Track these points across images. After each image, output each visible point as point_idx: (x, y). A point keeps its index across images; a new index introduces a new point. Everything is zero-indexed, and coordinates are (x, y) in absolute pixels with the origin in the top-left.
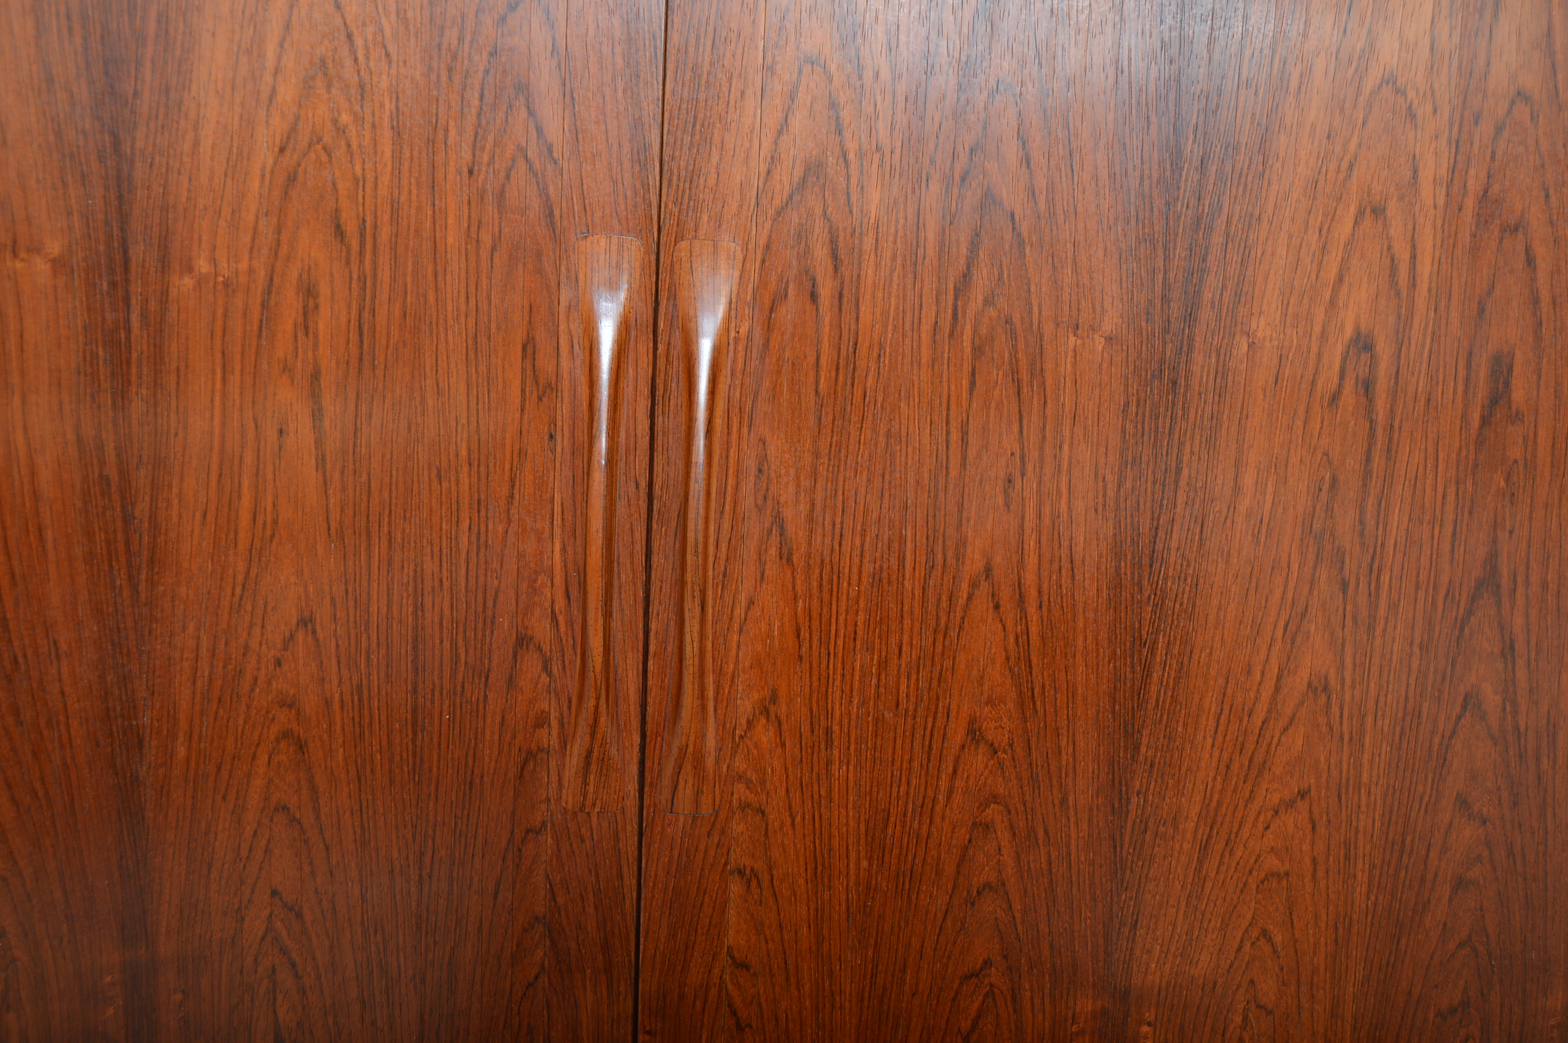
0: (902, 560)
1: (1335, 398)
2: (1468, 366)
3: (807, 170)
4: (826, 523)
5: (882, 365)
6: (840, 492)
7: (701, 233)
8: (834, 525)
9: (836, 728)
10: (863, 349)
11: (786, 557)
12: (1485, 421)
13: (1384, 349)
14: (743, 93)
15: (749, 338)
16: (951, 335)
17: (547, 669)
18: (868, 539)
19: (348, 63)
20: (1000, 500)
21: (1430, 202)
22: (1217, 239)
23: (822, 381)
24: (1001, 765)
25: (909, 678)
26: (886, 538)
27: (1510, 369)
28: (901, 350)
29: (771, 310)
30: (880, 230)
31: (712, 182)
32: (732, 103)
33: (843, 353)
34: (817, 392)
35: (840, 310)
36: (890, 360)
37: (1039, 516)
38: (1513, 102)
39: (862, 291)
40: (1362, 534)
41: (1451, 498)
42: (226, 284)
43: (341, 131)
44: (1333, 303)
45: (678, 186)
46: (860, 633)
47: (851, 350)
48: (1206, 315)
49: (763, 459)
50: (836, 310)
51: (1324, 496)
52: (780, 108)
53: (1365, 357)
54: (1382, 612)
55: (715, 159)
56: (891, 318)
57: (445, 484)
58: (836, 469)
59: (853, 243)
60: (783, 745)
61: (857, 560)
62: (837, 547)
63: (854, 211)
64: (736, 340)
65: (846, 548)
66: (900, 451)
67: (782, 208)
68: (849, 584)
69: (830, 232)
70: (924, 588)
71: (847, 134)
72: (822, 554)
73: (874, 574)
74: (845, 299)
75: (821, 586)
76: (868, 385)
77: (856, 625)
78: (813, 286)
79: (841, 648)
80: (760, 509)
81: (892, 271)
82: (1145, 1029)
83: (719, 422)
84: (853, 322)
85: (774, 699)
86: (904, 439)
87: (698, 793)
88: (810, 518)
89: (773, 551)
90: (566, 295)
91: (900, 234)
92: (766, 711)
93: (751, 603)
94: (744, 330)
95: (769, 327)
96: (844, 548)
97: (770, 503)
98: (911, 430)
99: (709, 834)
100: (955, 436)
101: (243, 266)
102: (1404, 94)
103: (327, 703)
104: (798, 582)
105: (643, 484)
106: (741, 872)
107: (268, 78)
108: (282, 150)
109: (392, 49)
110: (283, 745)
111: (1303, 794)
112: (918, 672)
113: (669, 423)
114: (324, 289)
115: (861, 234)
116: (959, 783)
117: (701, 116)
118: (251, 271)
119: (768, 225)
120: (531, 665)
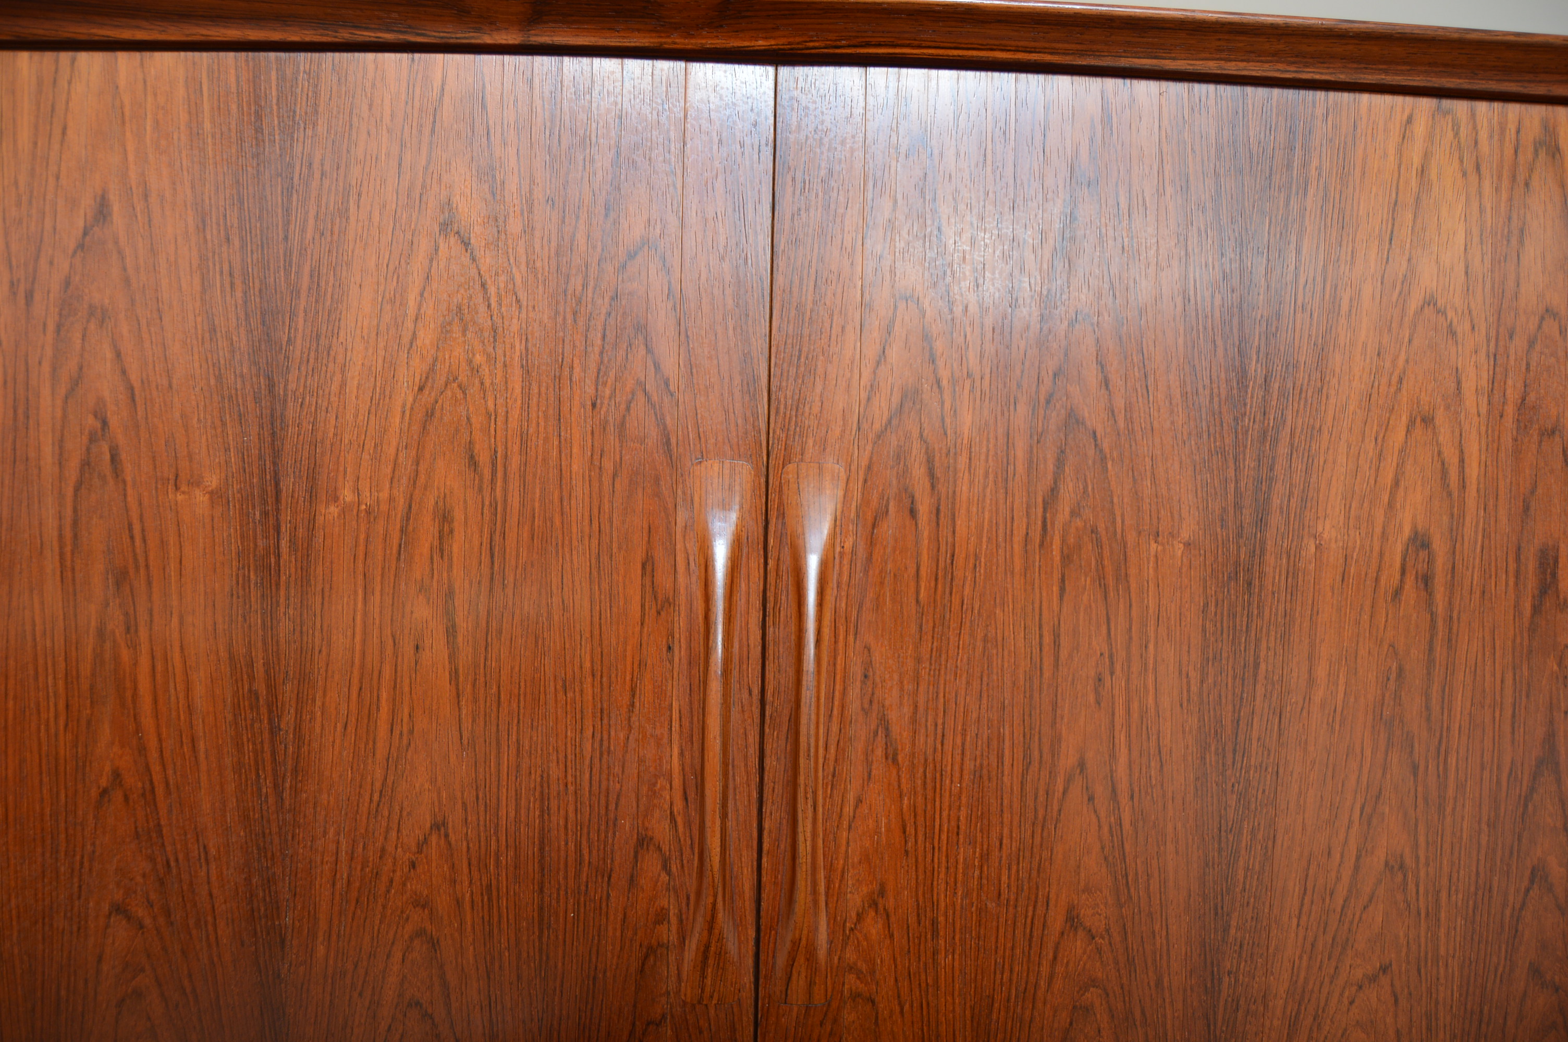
0: (1000, 758)
1: (1397, 593)
2: (1518, 559)
3: (904, 396)
4: (929, 724)
5: (978, 574)
6: (941, 695)
7: (807, 456)
8: (936, 725)
9: (941, 919)
10: (960, 560)
11: (892, 757)
12: (1536, 610)
13: (1440, 546)
14: (843, 328)
15: (853, 552)
16: (1042, 545)
17: (666, 867)
18: (968, 738)
19: (482, 309)
20: (1091, 698)
21: (1474, 411)
22: (1283, 449)
23: (922, 591)
24: (1099, 950)
25: (1009, 869)
26: (985, 737)
27: (1555, 561)
28: (995, 560)
29: (874, 526)
30: (973, 449)
31: (816, 409)
32: (834, 337)
33: (942, 565)
34: (917, 601)
35: (938, 524)
36: (986, 569)
37: (1128, 712)
38: (1542, 318)
39: (957, 506)
40: (1428, 719)
41: (1509, 682)
42: (368, 512)
43: (475, 370)
44: (1391, 505)
45: (785, 413)
46: (963, 827)
47: (949, 561)
48: (1275, 520)
49: (868, 665)
50: (934, 524)
51: (1392, 685)
52: (878, 341)
53: (1423, 554)
54: (1451, 792)
55: (819, 388)
56: (985, 531)
57: (570, 695)
58: (937, 673)
59: (948, 462)
60: (891, 936)
61: (958, 758)
62: (939, 746)
63: (949, 432)
64: (842, 554)
65: (948, 747)
66: (997, 654)
67: (882, 432)
68: (952, 781)
69: (927, 453)
70: (1022, 783)
71: (940, 363)
72: (925, 753)
73: (975, 771)
74: (942, 515)
75: (925, 783)
76: (966, 593)
77: (958, 820)
78: (912, 503)
79: (945, 842)
80: (866, 712)
81: (985, 488)
83: (826, 631)
84: (950, 535)
85: (882, 892)
86: (1000, 643)
87: (811, 984)
88: (914, 720)
89: (879, 752)
90: (682, 516)
91: (991, 453)
92: (874, 904)
93: (859, 801)
94: (848, 545)
95: (871, 542)
96: (946, 747)
97: (875, 706)
98: (1006, 634)
99: (821, 1024)
100: (1047, 639)
101: (384, 495)
102: (1444, 313)
103: (459, 903)
104: (903, 781)
105: (756, 691)
107: (409, 324)
108: (421, 389)
109: (522, 296)
110: (417, 942)
111: (1385, 969)
112: (1018, 863)
113: (780, 633)
114: (458, 515)
115: (955, 454)
116: (1060, 969)
117: (805, 349)
118: (391, 499)
119: (869, 448)
120: (651, 864)
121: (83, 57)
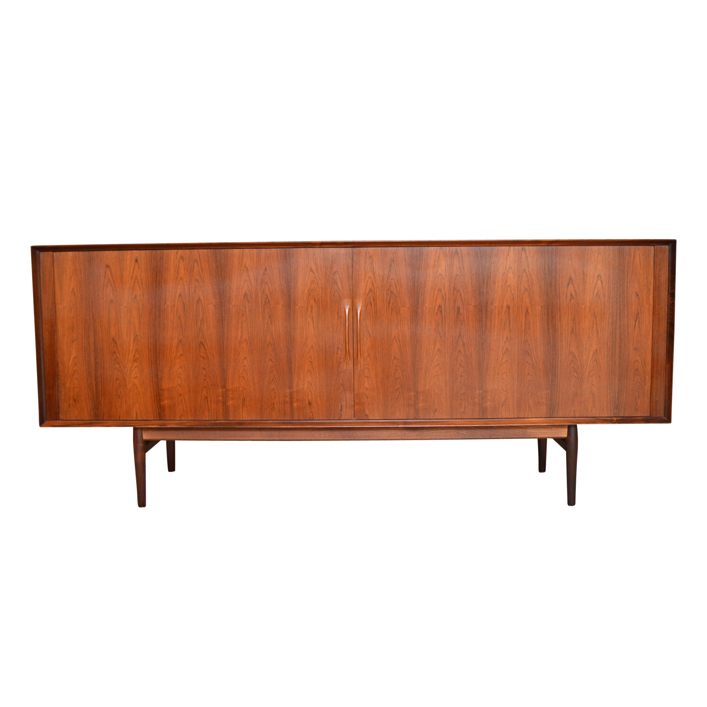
0: (384, 336)
1: (437, 313)
2: (454, 308)
3: (370, 290)
6: (376, 328)
7: (358, 298)
8: (376, 332)
9: (377, 358)
11: (370, 336)
12: (457, 315)
13: (443, 307)
14: (362, 281)
15: (364, 310)
16: (388, 308)
17: (341, 351)
18: (380, 334)
19: (316, 281)
20: (396, 328)
21: (447, 289)
22: (420, 295)
23: (373, 314)
24: (399, 362)
26: (382, 334)
27: (460, 308)
29: (367, 307)
31: (359, 291)
32: (360, 282)
34: (372, 316)
35: (375, 306)
37: (401, 330)
38: (456, 276)
39: (377, 304)
40: (442, 330)
41: (454, 325)
42: (302, 307)
43: (315, 288)
44: (436, 302)
45: (355, 292)
47: (376, 311)
48: (420, 304)
49: (366, 325)
51: (437, 326)
53: (440, 308)
54: (446, 340)
55: (359, 289)
58: (375, 325)
61: (379, 336)
63: (376, 294)
65: (377, 335)
67: (367, 294)
70: (387, 339)
71: (374, 286)
73: (381, 338)
75: (374, 340)
77: (379, 344)
78: (371, 303)
79: (377, 347)
80: (366, 331)
82: (420, 397)
83: (361, 321)
85: (369, 354)
87: (361, 367)
88: (373, 332)
89: (368, 336)
90: (342, 306)
92: (369, 356)
93: (366, 342)
94: (363, 309)
95: (366, 309)
100: (390, 320)
101: (304, 305)
102: (442, 276)
103: (315, 357)
104: (372, 339)
105: (352, 328)
106: (366, 377)
107: (306, 283)
108: (308, 291)
109: (321, 279)
110: (309, 363)
111: (438, 364)
112: (387, 350)
113: (355, 321)
114: (314, 307)
115: (377, 297)
116: (393, 364)
118: (305, 305)
119: (366, 296)
120: (339, 352)
121: (262, 249)
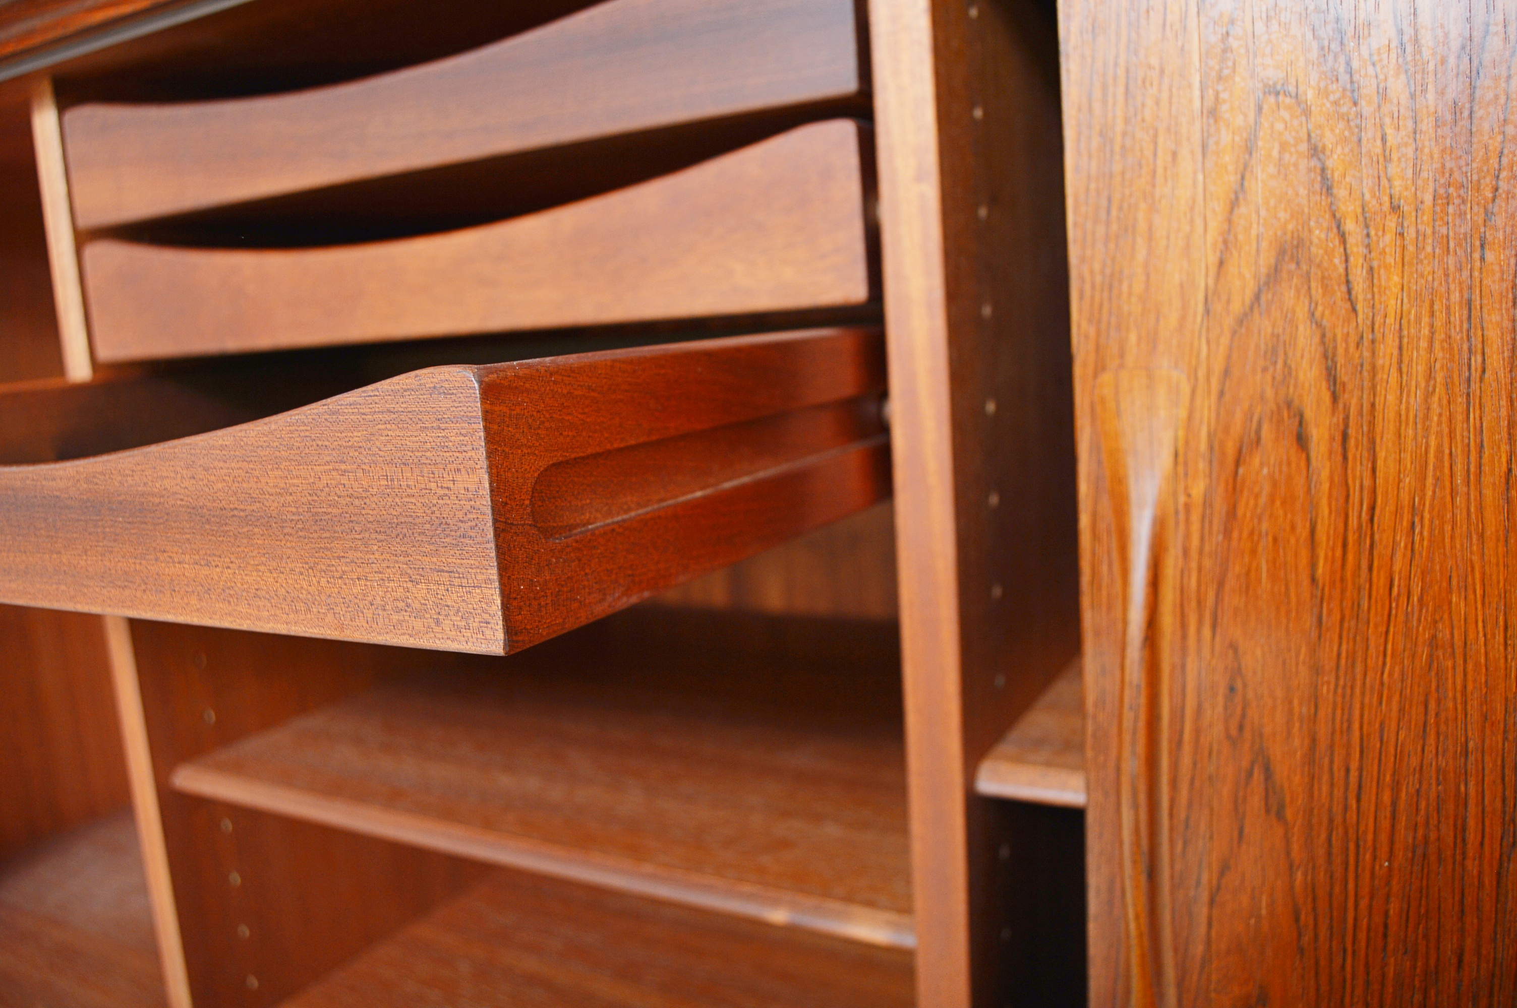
3: (1281, 252)
4: (1335, 768)
5: (1417, 538)
6: (1356, 726)
7: (1130, 360)
8: (1348, 770)
10: (1384, 515)
11: (1275, 810)
14: (1174, 154)
15: (1207, 503)
18: (1403, 795)
23: (1321, 563)
26: (1433, 795)
28: (1449, 516)
29: (1237, 463)
30: (1405, 333)
31: (1138, 288)
32: (1160, 171)
33: (1353, 522)
34: (1313, 580)
35: (1345, 457)
36: (1431, 531)
39: (1378, 429)
45: (1092, 297)
46: (1393, 928)
47: (1365, 516)
49: (1235, 673)
50: (1340, 458)
52: (1231, 168)
55: (1141, 254)
56: (1431, 467)
58: (1348, 691)
59: (1361, 356)
61: (1385, 824)
62: (1353, 803)
63: (1359, 307)
64: (1187, 507)
65: (1369, 804)
66: (1454, 668)
67: (1245, 315)
68: (1374, 858)
69: (1323, 342)
70: (1499, 874)
71: (1341, 193)
72: (1330, 810)
73: (1414, 846)
74: (1352, 442)
75: (1329, 854)
76: (1397, 567)
77: (1386, 913)
78: (1301, 423)
79: (1363, 945)
80: (1233, 741)
81: (1428, 395)
84: (1367, 474)
85: (1263, 1000)
86: (1459, 651)
88: (1311, 760)
89: (1256, 802)
91: (1440, 336)
93: (1225, 866)
95: (1235, 487)
96: (1364, 804)
97: (1247, 734)
98: (1471, 636)
104: (1295, 847)
112: (1491, 995)
115: (1373, 341)
117: (1117, 196)
119: (1225, 341)
